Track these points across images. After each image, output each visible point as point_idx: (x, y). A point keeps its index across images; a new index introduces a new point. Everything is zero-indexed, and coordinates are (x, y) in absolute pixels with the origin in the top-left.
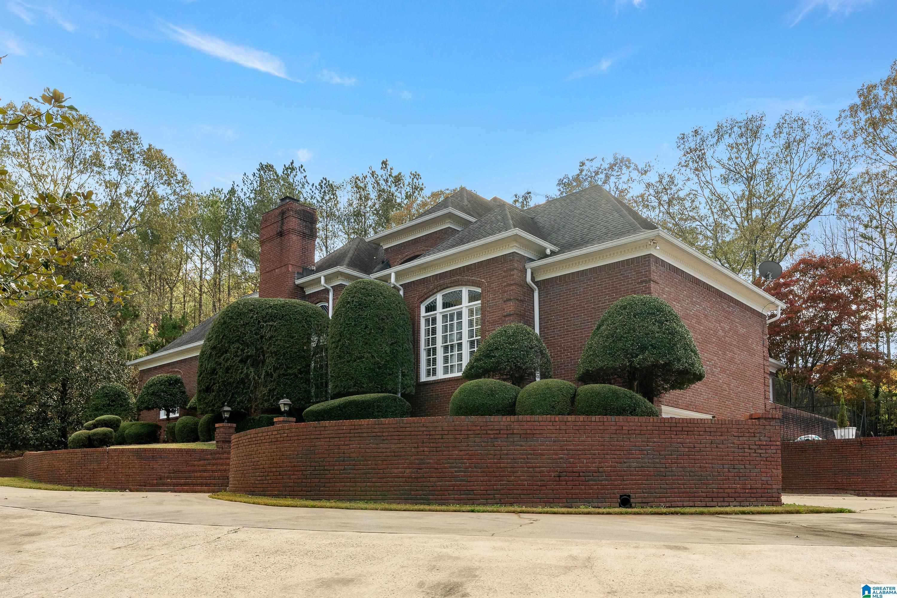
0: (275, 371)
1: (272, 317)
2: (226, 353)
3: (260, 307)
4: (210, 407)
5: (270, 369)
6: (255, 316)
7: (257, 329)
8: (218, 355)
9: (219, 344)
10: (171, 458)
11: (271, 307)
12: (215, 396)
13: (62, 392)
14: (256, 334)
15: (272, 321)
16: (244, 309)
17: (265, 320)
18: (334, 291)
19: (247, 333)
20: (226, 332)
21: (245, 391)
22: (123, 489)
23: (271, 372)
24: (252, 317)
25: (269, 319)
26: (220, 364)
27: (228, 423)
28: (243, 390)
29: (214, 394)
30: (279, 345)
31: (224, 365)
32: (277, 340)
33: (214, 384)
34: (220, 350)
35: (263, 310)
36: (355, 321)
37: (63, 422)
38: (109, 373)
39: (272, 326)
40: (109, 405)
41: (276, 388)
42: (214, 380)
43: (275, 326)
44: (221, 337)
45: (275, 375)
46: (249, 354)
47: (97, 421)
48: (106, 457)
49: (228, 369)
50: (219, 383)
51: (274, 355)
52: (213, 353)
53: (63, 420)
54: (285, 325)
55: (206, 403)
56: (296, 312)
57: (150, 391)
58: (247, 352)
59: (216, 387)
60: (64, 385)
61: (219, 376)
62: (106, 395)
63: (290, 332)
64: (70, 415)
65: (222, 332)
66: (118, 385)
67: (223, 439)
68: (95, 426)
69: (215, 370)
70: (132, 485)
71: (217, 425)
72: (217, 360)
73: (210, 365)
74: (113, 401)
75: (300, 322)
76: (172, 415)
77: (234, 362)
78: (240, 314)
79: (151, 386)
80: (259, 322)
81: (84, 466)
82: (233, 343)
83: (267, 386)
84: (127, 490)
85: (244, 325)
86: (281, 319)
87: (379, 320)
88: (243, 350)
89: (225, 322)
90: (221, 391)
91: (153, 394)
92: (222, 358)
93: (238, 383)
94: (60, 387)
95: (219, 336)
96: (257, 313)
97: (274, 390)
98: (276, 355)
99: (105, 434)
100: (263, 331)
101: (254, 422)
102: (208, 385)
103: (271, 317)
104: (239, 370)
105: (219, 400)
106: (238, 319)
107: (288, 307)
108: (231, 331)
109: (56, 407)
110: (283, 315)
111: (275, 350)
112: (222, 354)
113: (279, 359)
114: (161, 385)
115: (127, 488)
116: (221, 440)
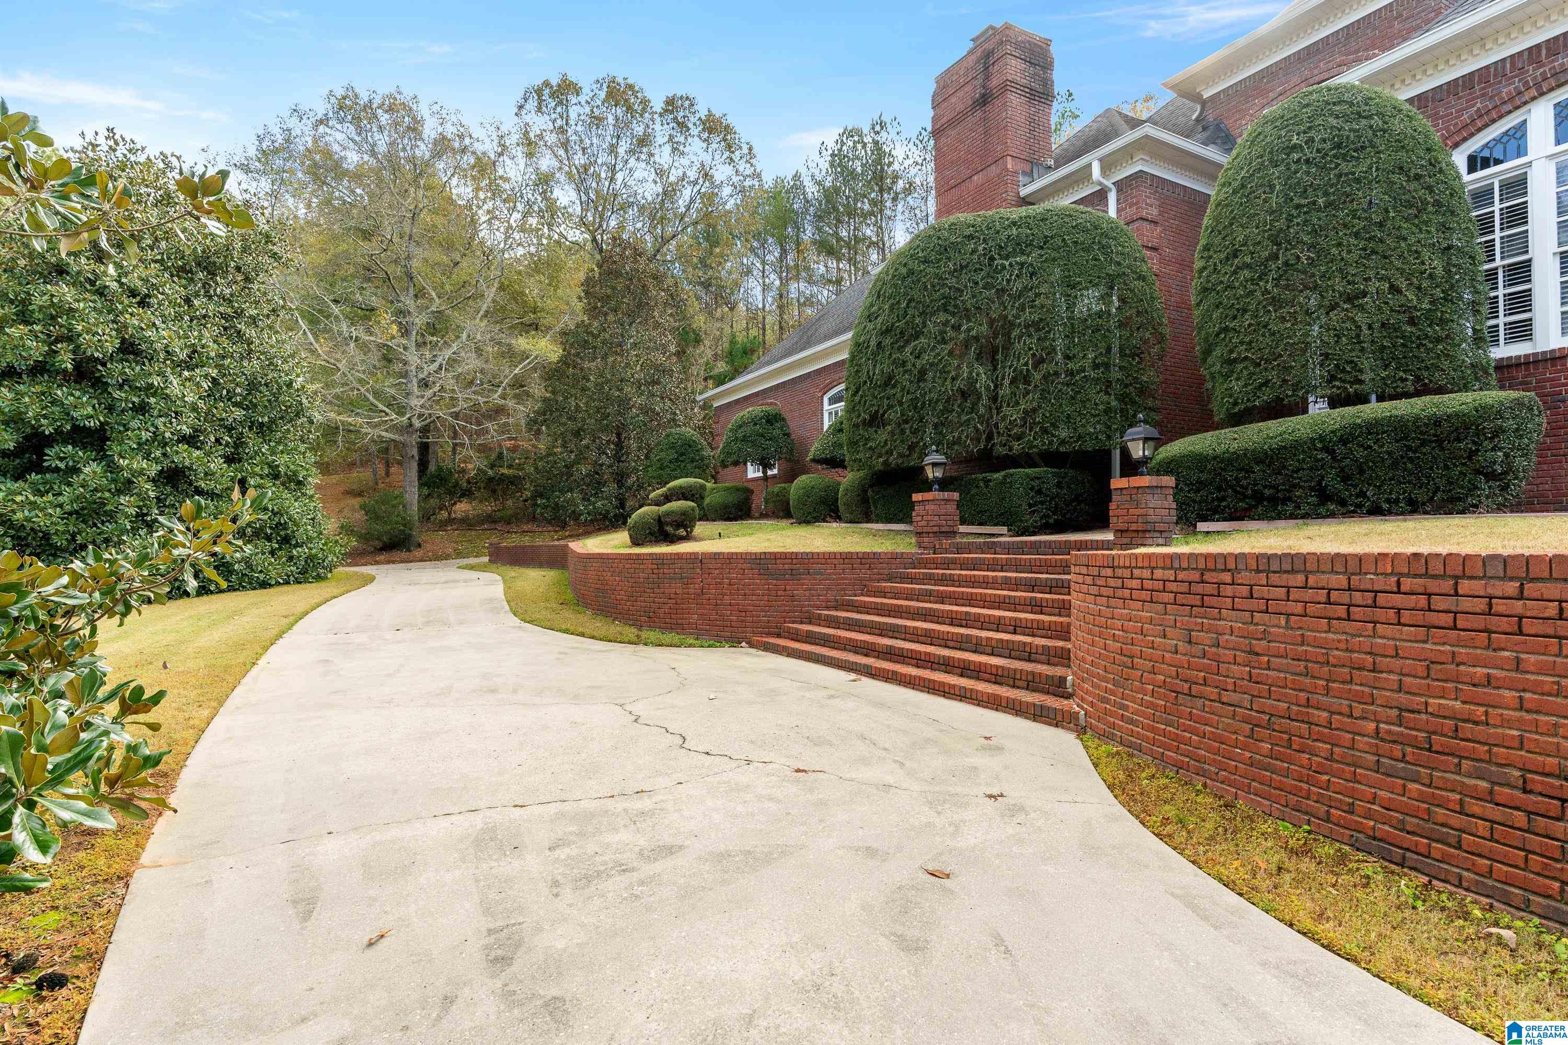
0: (1035, 366)
1: (1021, 246)
2: (917, 338)
3: (989, 228)
4: (880, 456)
5: (1026, 364)
6: (981, 248)
7: (988, 275)
8: (896, 346)
9: (899, 321)
10: (830, 574)
11: (1014, 224)
12: (892, 433)
13: (617, 445)
14: (986, 287)
15: (1022, 253)
16: (953, 239)
17: (1004, 253)
18: (1119, 191)
19: (966, 287)
20: (915, 294)
21: (964, 418)
22: (735, 641)
23: (1028, 370)
24: (974, 252)
25: (1014, 250)
26: (904, 363)
27: (939, 490)
28: (959, 416)
29: (889, 428)
30: (1043, 306)
31: (914, 365)
32: (1038, 295)
33: (890, 407)
34: (901, 333)
35: (998, 232)
36: (1326, 194)
37: (620, 487)
38: (675, 414)
39: (1022, 264)
40: (677, 460)
41: (1040, 407)
42: (888, 398)
43: (1031, 265)
44: (904, 305)
45: (1037, 376)
46: (973, 333)
47: (669, 489)
48: (698, 571)
49: (923, 373)
50: (901, 403)
51: (1032, 330)
52: (888, 341)
53: (620, 483)
54: (1054, 260)
55: (870, 448)
56: (1073, 227)
57: (740, 435)
58: (969, 330)
59: (893, 415)
60: (619, 435)
61: (903, 389)
62: (672, 446)
63: (1067, 273)
64: (628, 476)
65: (906, 294)
66: (688, 431)
67: (936, 529)
68: (667, 498)
69: (890, 378)
70: (753, 632)
71: (916, 497)
72: (894, 356)
73: (884, 367)
74: (682, 454)
75: (1087, 250)
76: (770, 473)
77: (938, 354)
78: (944, 250)
79: (740, 426)
80: (992, 259)
81: (659, 587)
82: (933, 314)
83: (1017, 403)
84: (744, 644)
85: (955, 270)
86: (1042, 248)
87: (1408, 181)
88: (956, 328)
89: (911, 272)
90: (906, 422)
91: (744, 439)
92: (908, 349)
93: (948, 401)
94: (614, 438)
95: (898, 302)
96: (984, 240)
97: (1034, 410)
98: (1039, 330)
99: (684, 513)
100: (1001, 280)
101: (987, 487)
102: (877, 412)
103: (1019, 244)
104: (949, 372)
105: (902, 442)
106: (940, 260)
107: (1055, 218)
108: (926, 288)
109: (610, 466)
110: (1046, 237)
111: (1036, 317)
112: (907, 342)
113: (1045, 338)
114: (755, 424)
115: (744, 639)
116: (929, 530)
